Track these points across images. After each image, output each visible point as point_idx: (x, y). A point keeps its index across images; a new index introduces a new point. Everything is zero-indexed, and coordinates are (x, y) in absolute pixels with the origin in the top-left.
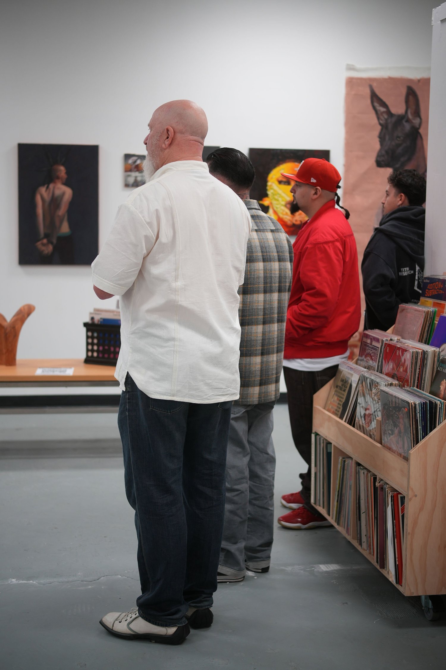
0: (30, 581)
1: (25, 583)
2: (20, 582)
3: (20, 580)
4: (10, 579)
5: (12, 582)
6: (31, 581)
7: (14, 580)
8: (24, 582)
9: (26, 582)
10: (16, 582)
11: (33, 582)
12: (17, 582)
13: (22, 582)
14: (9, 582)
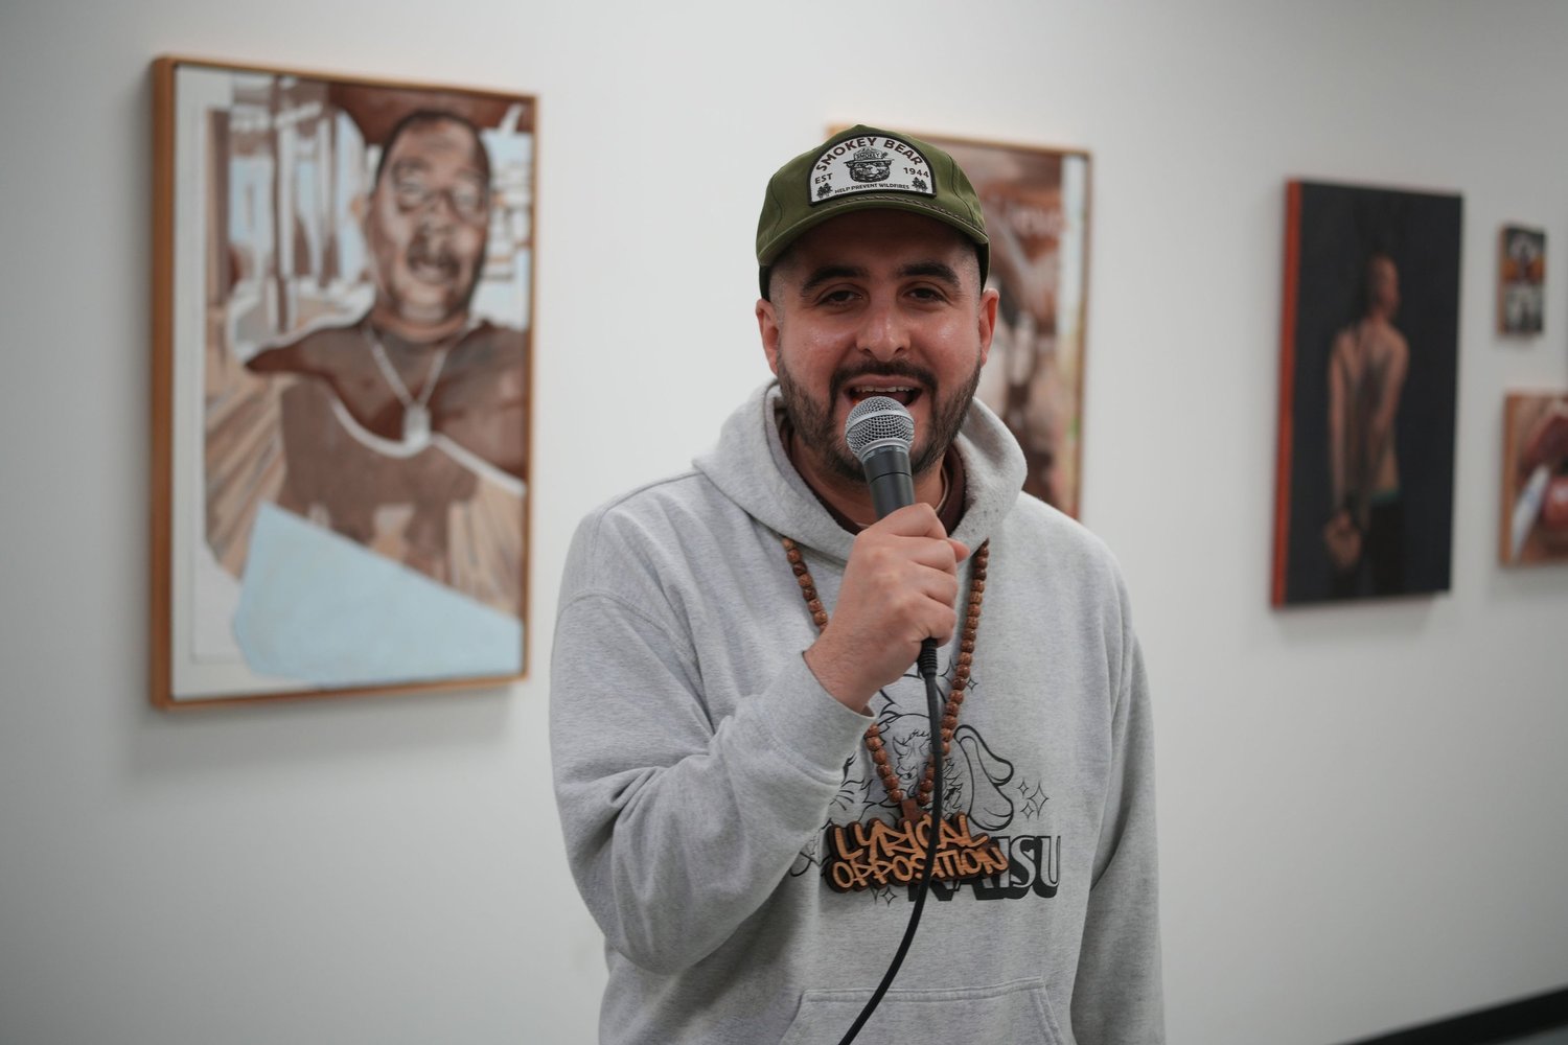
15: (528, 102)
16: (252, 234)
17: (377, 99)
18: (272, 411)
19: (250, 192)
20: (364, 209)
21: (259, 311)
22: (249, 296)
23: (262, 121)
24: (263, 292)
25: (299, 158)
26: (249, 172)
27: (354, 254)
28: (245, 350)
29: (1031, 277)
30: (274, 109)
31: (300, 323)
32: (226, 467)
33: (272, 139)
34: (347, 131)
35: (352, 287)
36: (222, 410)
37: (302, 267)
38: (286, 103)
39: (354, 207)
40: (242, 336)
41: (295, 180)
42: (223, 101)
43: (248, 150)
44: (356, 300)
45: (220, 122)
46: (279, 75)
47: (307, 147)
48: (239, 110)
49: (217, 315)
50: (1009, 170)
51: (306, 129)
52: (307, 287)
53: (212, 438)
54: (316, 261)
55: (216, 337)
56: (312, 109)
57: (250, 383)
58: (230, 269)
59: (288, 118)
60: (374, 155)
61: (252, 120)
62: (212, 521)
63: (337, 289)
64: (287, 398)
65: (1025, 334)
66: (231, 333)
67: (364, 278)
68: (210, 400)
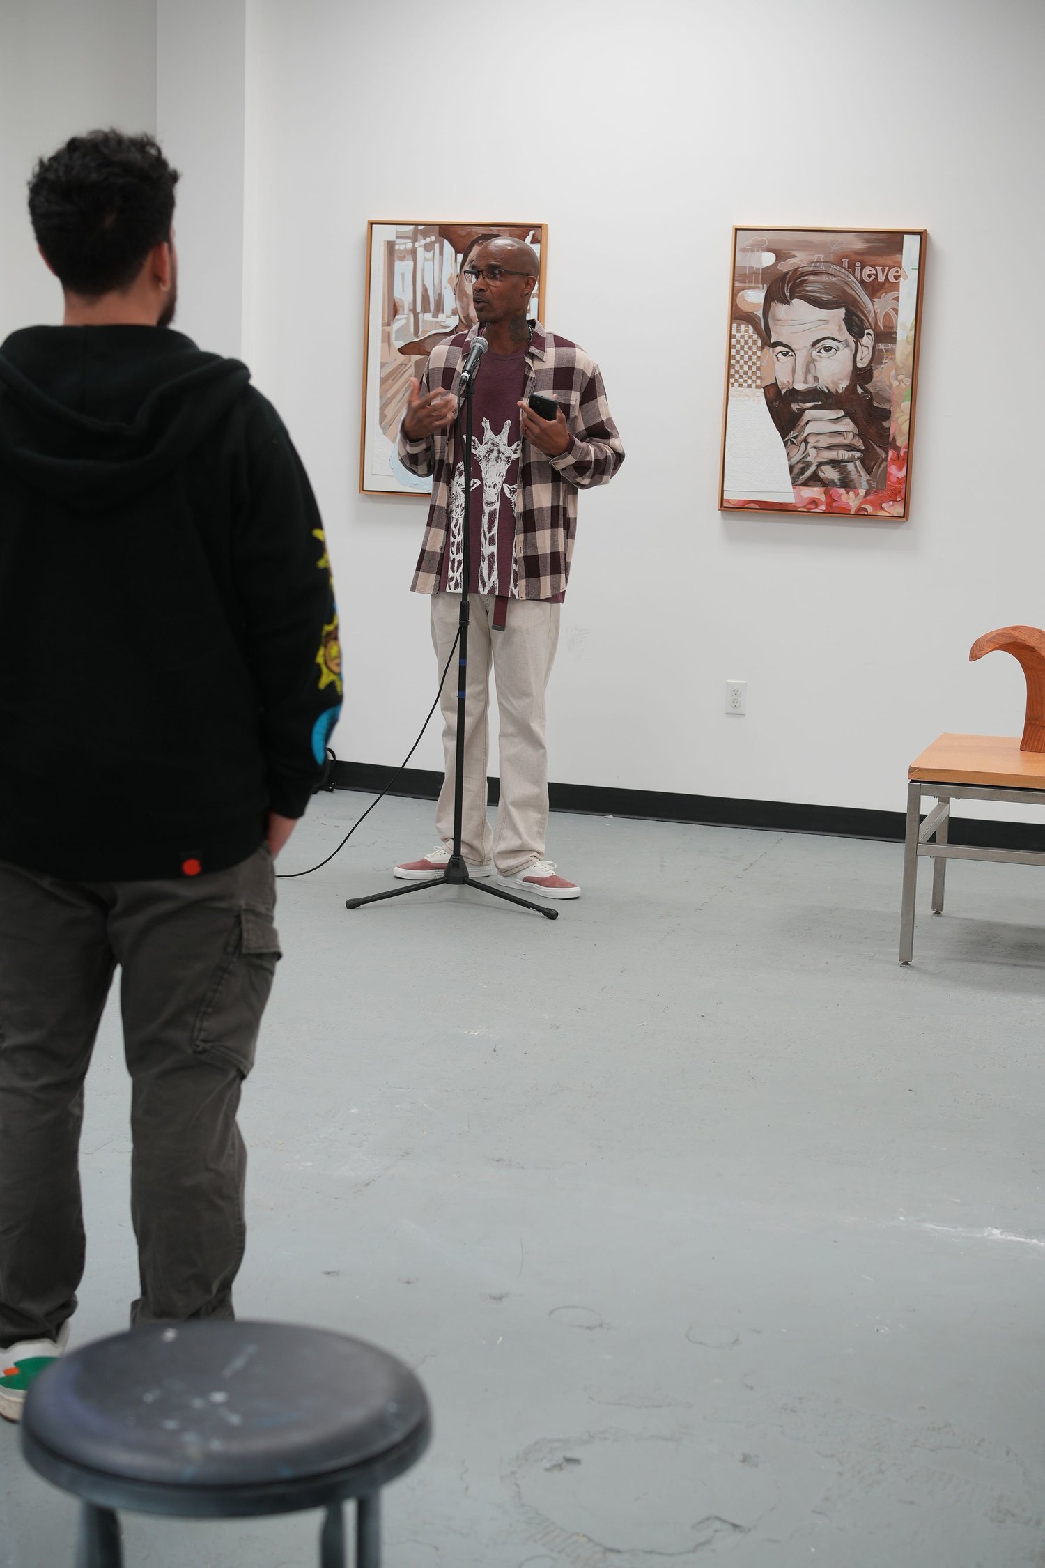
0: (1034, 1239)
1: (1019, 1242)
2: (1009, 1238)
3: (1011, 1234)
4: (989, 1228)
5: (991, 1234)
6: (1035, 1241)
7: (996, 1233)
8: (1018, 1239)
9: (1023, 1240)
10: (1001, 1237)
11: (1038, 1243)
12: (1003, 1237)
13: (1014, 1238)
14: (986, 1234)
15: (539, 226)
16: (404, 295)
17: (462, 232)
18: (412, 370)
19: (403, 275)
20: (456, 280)
21: (406, 327)
22: (401, 321)
23: (410, 246)
24: (408, 319)
25: (425, 260)
26: (403, 268)
27: (450, 302)
28: (401, 344)
29: (875, 308)
30: (415, 240)
31: (425, 332)
32: (389, 394)
33: (414, 252)
34: (447, 246)
35: (447, 317)
36: (388, 369)
37: (426, 309)
38: (420, 237)
39: (450, 281)
40: (397, 339)
41: (423, 270)
42: (393, 238)
43: (402, 259)
44: (453, 322)
45: (391, 246)
46: (417, 225)
47: (429, 255)
48: (398, 241)
49: (387, 329)
50: (858, 244)
51: (428, 247)
52: (428, 316)
53: (383, 381)
54: (432, 307)
55: (387, 338)
56: (433, 238)
57: (403, 357)
58: (394, 310)
59: (421, 242)
60: (460, 257)
61: (403, 245)
62: (383, 416)
63: (441, 317)
64: (417, 364)
65: (867, 341)
66: (393, 336)
67: (455, 312)
68: (383, 365)
